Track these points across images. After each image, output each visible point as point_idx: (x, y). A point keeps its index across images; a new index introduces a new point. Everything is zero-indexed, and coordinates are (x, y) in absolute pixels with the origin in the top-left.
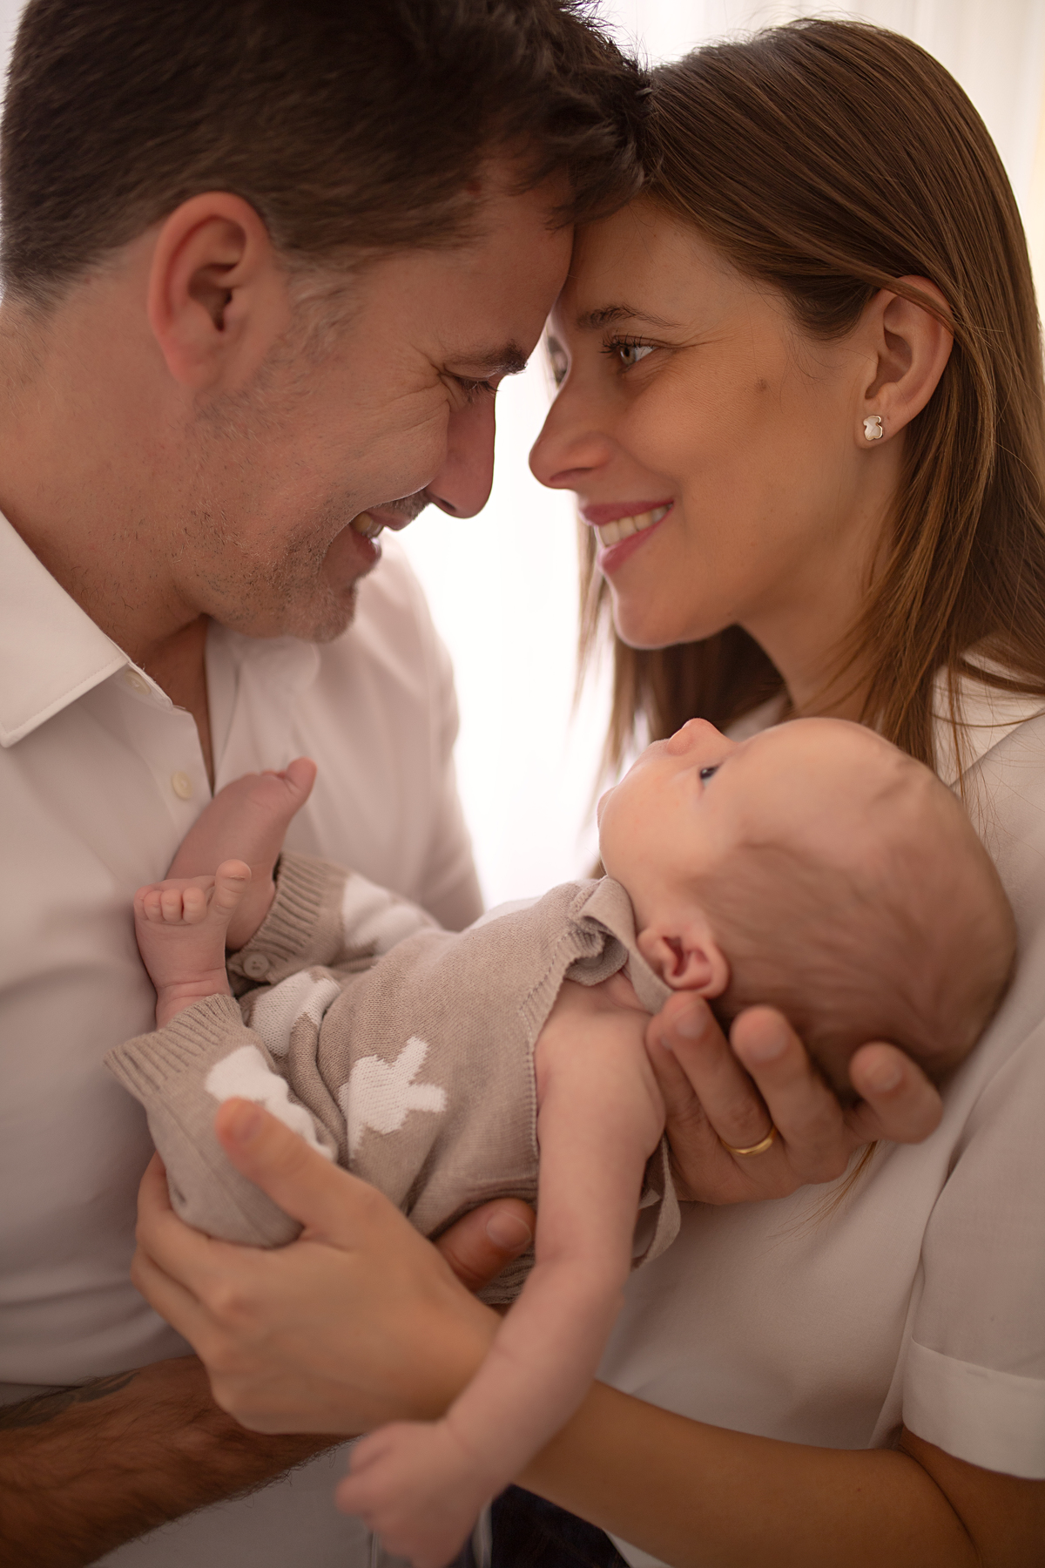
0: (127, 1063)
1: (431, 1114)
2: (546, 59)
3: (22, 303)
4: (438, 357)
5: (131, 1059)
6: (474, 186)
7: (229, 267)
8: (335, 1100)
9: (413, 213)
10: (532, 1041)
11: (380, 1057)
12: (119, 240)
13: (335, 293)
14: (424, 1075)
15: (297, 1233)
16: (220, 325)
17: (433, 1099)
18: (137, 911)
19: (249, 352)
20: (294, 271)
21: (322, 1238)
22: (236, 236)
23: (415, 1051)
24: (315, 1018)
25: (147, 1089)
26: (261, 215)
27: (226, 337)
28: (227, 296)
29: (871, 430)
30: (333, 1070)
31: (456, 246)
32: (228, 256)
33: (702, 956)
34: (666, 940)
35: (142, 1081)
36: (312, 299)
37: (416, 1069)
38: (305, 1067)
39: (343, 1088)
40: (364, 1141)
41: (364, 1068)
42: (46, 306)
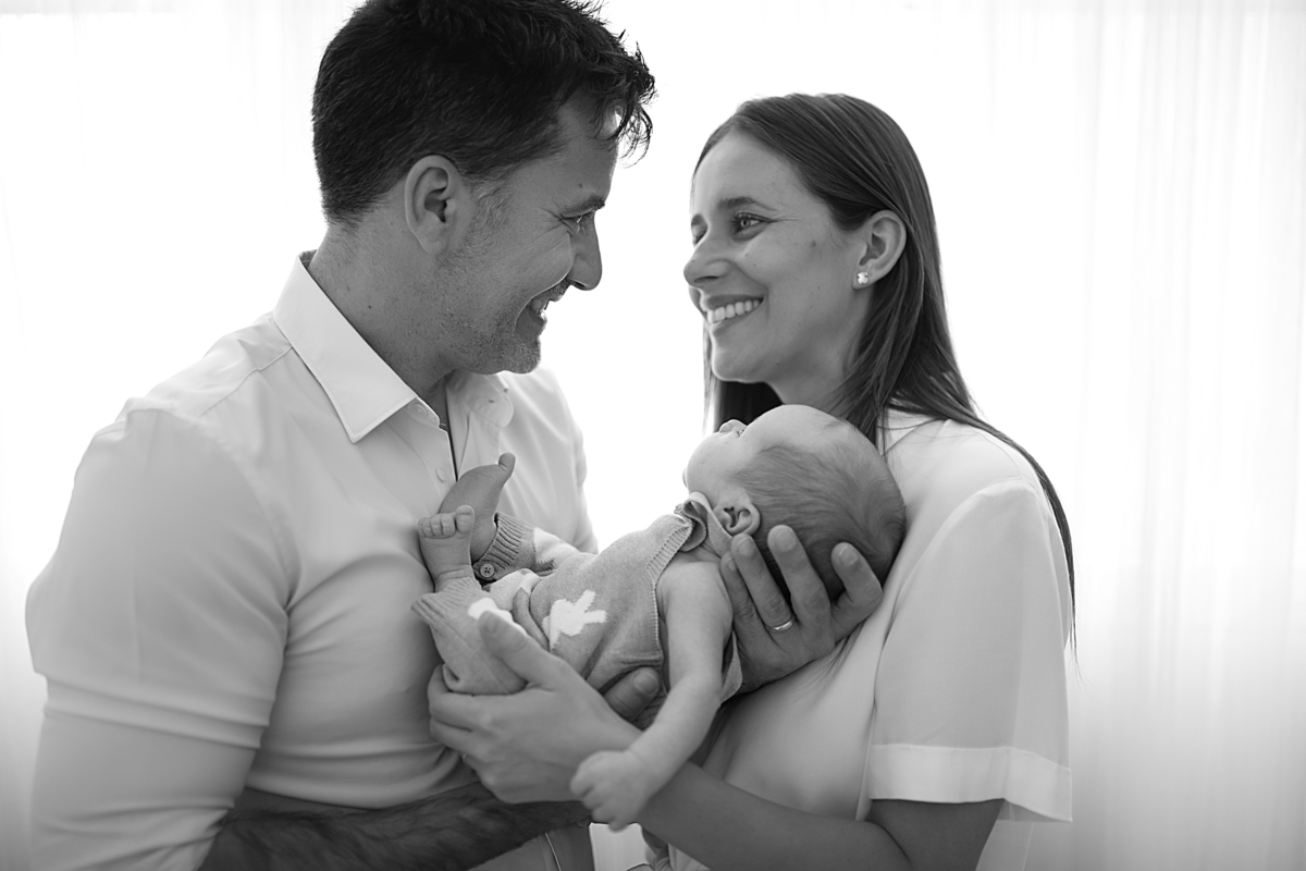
0: (424, 606)
1: (598, 624)
2: (577, 52)
3: (339, 226)
4: (556, 211)
5: (427, 604)
6: (555, 121)
7: (443, 190)
8: (540, 627)
9: (526, 143)
10: (654, 584)
11: (568, 600)
12: (385, 190)
13: (495, 192)
14: (594, 607)
15: (523, 684)
16: (443, 219)
17: (600, 617)
18: (420, 532)
19: (461, 229)
20: (473, 185)
21: (537, 686)
22: (442, 174)
23: (589, 596)
24: (528, 591)
25: (437, 617)
26: (452, 162)
27: (447, 225)
28: (445, 205)
29: (862, 279)
30: (539, 611)
31: (552, 154)
32: (442, 184)
33: (747, 512)
34: (726, 510)
35: (433, 614)
36: (485, 196)
37: (589, 605)
38: (523, 611)
39: (545, 620)
40: (559, 640)
41: (559, 606)
42: (353, 226)
